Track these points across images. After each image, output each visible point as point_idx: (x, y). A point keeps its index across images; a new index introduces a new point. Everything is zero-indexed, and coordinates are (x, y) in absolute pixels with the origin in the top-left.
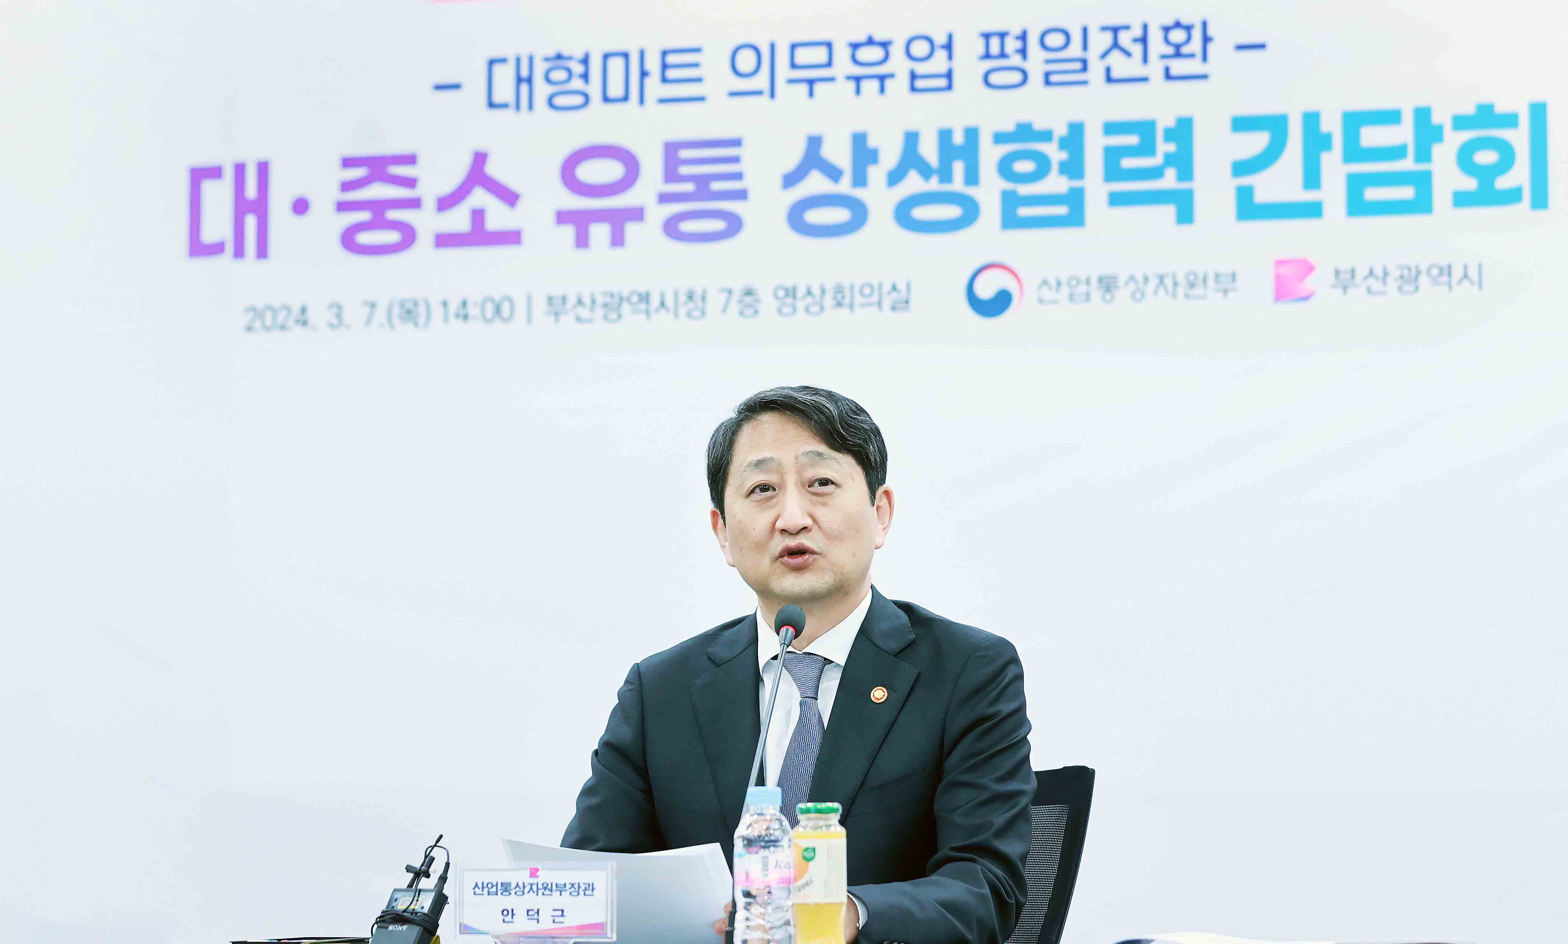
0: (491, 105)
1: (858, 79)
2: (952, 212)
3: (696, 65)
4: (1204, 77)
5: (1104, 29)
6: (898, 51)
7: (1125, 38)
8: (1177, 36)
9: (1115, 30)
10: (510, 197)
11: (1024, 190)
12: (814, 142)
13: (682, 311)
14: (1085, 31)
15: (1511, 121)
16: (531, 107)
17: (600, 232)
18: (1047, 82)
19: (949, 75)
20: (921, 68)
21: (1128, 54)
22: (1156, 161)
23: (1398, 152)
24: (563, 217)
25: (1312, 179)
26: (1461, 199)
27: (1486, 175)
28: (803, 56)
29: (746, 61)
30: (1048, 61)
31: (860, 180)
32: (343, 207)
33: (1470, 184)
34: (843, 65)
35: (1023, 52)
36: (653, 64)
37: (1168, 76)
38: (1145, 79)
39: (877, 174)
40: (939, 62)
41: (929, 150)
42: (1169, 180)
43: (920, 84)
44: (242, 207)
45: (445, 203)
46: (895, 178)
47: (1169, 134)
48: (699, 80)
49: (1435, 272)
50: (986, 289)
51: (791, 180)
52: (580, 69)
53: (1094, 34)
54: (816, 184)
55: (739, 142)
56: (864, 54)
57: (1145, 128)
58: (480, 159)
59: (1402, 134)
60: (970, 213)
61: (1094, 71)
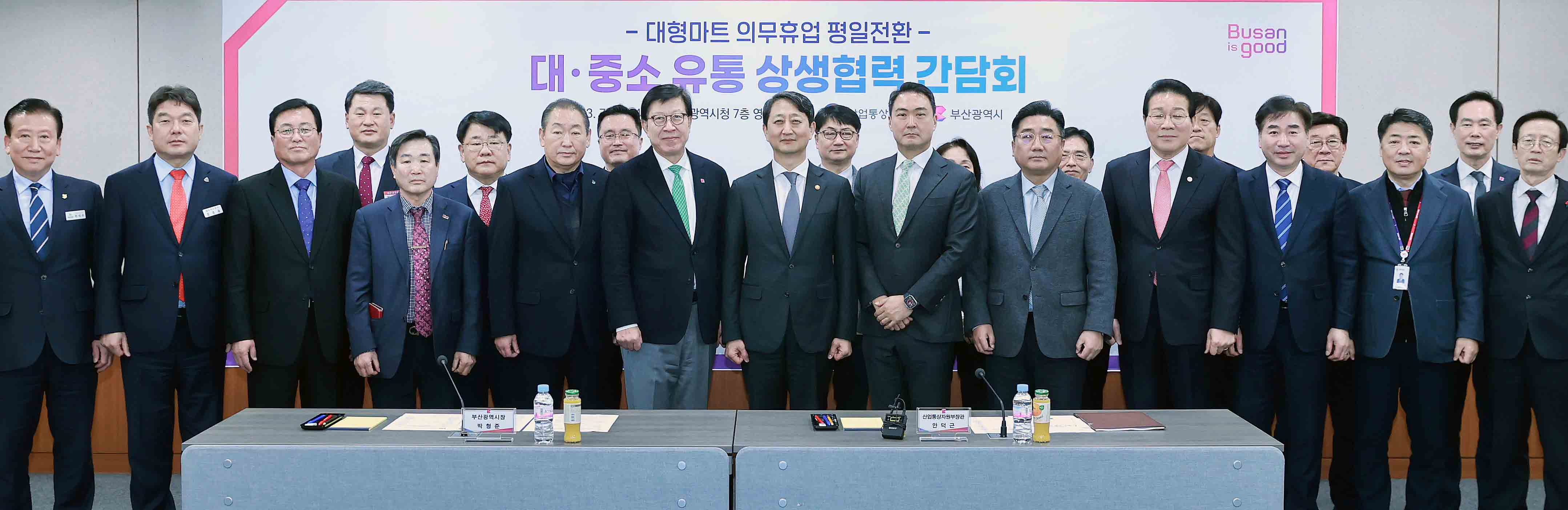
0: (648, 39)
1: (784, 37)
2: (818, 85)
3: (726, 29)
4: (908, 42)
5: (872, 24)
6: (799, 27)
7: (880, 27)
8: (899, 27)
9: (877, 24)
10: (656, 73)
11: (844, 79)
12: (769, 58)
13: (720, 116)
14: (866, 23)
15: (1013, 62)
16: (663, 42)
18: (853, 42)
19: (818, 37)
20: (807, 34)
21: (882, 33)
22: (892, 70)
23: (974, 71)
25: (945, 79)
26: (996, 88)
27: (1004, 80)
28: (764, 28)
29: (744, 28)
30: (852, 34)
31: (785, 73)
32: (591, 74)
33: (999, 83)
34: (779, 32)
35: (844, 30)
36: (709, 27)
37: (895, 41)
38: (888, 42)
39: (791, 71)
40: (814, 33)
41: (810, 63)
42: (895, 78)
43: (807, 40)
44: (552, 72)
45: (631, 74)
46: (797, 73)
47: (895, 61)
48: (727, 34)
49: (986, 112)
51: (760, 72)
52: (682, 28)
53: (869, 25)
54: (769, 73)
55: (741, 57)
56: (787, 28)
57: (887, 59)
58: (644, 58)
59: (976, 65)
60: (825, 86)
61: (870, 38)
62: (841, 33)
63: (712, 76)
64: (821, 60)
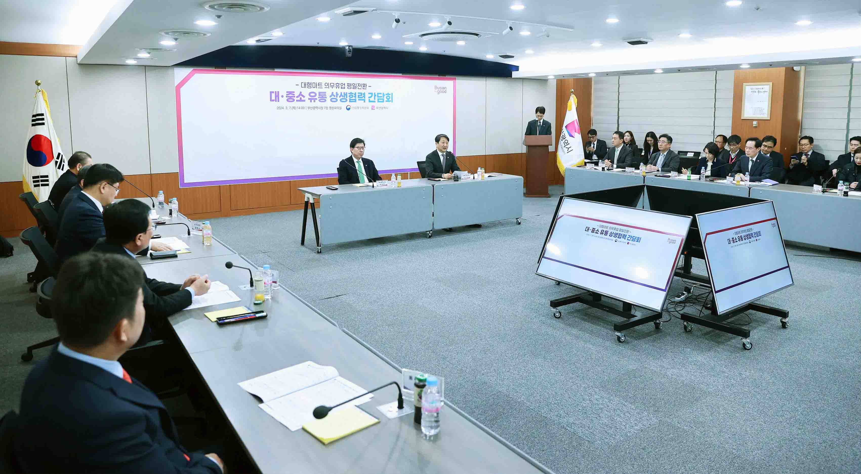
0: (302, 87)
2: (345, 100)
4: (366, 89)
6: (340, 84)
7: (359, 85)
8: (364, 85)
10: (304, 97)
11: (351, 98)
12: (333, 93)
13: (321, 109)
15: (390, 94)
17: (313, 101)
18: (353, 89)
19: (345, 87)
20: (342, 86)
22: (362, 96)
23: (381, 97)
24: (309, 99)
25: (375, 99)
26: (386, 101)
27: (388, 99)
28: (331, 84)
29: (326, 85)
30: (353, 87)
32: (287, 97)
33: (387, 100)
34: (335, 86)
35: (351, 85)
37: (363, 89)
38: (361, 89)
39: (338, 96)
40: (344, 86)
41: (343, 94)
42: (363, 98)
43: (342, 88)
44: (276, 96)
45: (297, 97)
46: (340, 97)
47: (363, 94)
48: (322, 86)
49: (385, 108)
50: (348, 108)
51: (330, 96)
52: (310, 84)
53: (357, 84)
54: (333, 97)
55: (326, 92)
56: (337, 85)
57: (361, 93)
58: (301, 92)
59: (382, 95)
60: (347, 100)
61: (357, 88)
62: (350, 86)
63: (319, 98)
64: (345, 93)
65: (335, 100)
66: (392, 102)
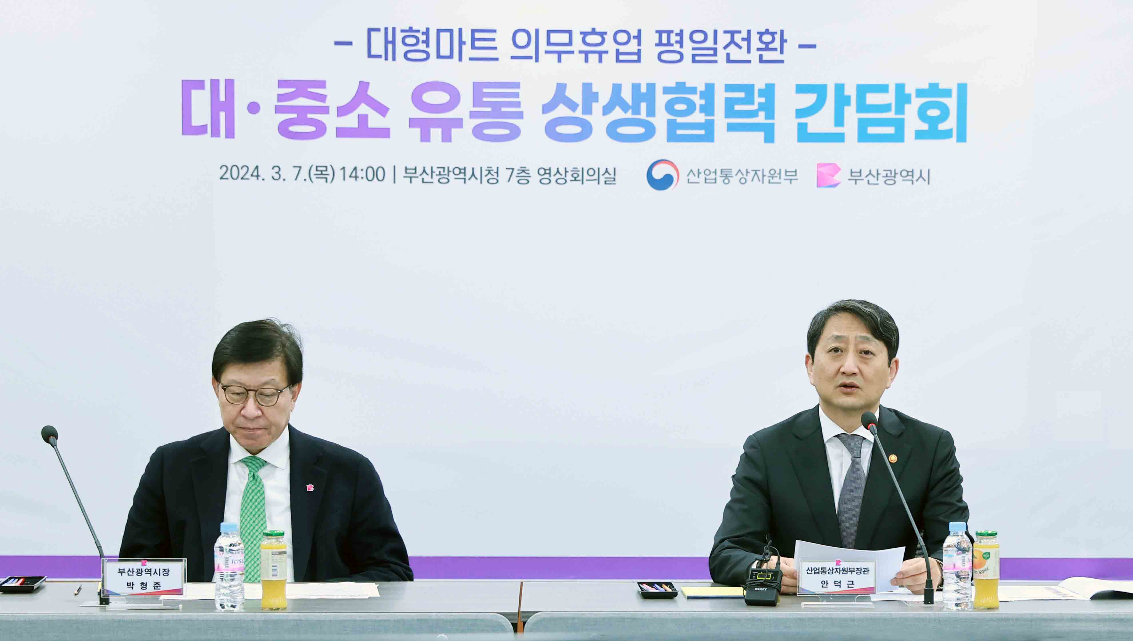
0: (370, 56)
1: (586, 53)
2: (639, 130)
3: (493, 40)
4: (782, 62)
5: (725, 32)
6: (609, 38)
7: (738, 38)
8: (767, 38)
9: (732, 33)
10: (382, 110)
11: (680, 120)
12: (561, 88)
13: (485, 179)
14: (715, 32)
15: (947, 93)
16: (394, 59)
17: (436, 133)
18: (694, 61)
19: (639, 53)
20: (623, 49)
21: (740, 47)
22: (755, 107)
23: (886, 108)
24: (413, 123)
25: (839, 120)
26: (920, 135)
27: (933, 122)
28: (555, 38)
29: (522, 39)
30: (694, 49)
31: (587, 110)
32: (278, 110)
33: (925, 127)
34: (578, 44)
35: (681, 43)
36: (467, 37)
37: (761, 61)
38: (749, 62)
39: (597, 108)
40: (633, 46)
41: (627, 95)
42: (761, 118)
43: (622, 57)
44: (216, 106)
45: (342, 111)
46: (607, 110)
47: (761, 93)
48: (495, 48)
49: (904, 174)
50: (658, 173)
51: (547, 108)
52: (423, 38)
53: (720, 35)
54: (562, 111)
55: (517, 85)
56: (590, 39)
57: (748, 89)
58: (364, 86)
59: (889, 98)
60: (650, 132)
61: (721, 55)
62: (676, 47)
63: (473, 115)
64: (644, 90)
65: (576, 129)
66: (962, 137)
